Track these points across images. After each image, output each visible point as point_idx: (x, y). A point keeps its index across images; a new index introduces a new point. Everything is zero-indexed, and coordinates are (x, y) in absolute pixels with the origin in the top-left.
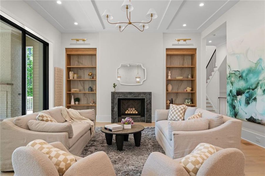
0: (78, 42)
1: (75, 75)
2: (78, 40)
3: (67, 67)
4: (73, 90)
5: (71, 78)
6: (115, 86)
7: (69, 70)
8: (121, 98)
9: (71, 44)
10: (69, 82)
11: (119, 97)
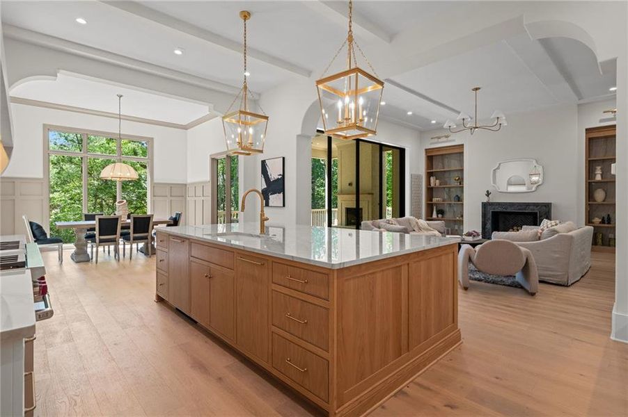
0: (440, 140)
1: (437, 181)
2: (439, 138)
3: (428, 172)
4: (435, 200)
5: (432, 185)
6: (488, 194)
8: (496, 210)
9: (431, 144)
10: (430, 191)
11: (494, 209)
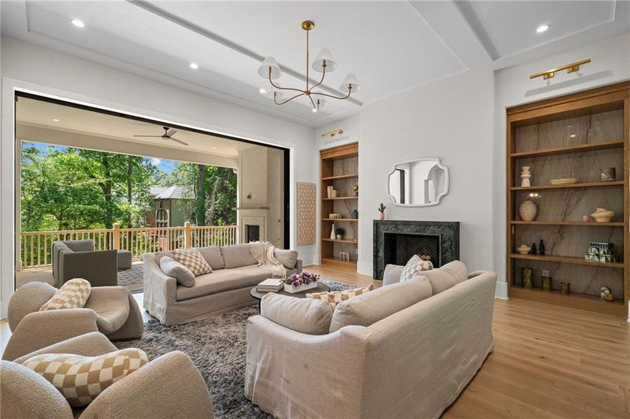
0: (334, 138)
1: (335, 192)
2: (332, 134)
3: (323, 181)
5: (329, 197)
6: (382, 209)
7: (326, 183)
8: (390, 232)
9: (325, 143)
11: (388, 229)
